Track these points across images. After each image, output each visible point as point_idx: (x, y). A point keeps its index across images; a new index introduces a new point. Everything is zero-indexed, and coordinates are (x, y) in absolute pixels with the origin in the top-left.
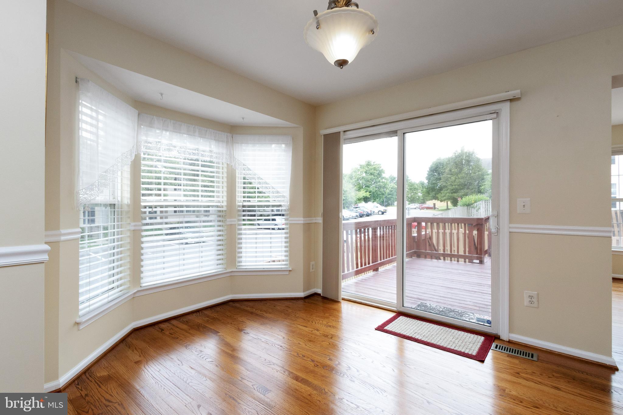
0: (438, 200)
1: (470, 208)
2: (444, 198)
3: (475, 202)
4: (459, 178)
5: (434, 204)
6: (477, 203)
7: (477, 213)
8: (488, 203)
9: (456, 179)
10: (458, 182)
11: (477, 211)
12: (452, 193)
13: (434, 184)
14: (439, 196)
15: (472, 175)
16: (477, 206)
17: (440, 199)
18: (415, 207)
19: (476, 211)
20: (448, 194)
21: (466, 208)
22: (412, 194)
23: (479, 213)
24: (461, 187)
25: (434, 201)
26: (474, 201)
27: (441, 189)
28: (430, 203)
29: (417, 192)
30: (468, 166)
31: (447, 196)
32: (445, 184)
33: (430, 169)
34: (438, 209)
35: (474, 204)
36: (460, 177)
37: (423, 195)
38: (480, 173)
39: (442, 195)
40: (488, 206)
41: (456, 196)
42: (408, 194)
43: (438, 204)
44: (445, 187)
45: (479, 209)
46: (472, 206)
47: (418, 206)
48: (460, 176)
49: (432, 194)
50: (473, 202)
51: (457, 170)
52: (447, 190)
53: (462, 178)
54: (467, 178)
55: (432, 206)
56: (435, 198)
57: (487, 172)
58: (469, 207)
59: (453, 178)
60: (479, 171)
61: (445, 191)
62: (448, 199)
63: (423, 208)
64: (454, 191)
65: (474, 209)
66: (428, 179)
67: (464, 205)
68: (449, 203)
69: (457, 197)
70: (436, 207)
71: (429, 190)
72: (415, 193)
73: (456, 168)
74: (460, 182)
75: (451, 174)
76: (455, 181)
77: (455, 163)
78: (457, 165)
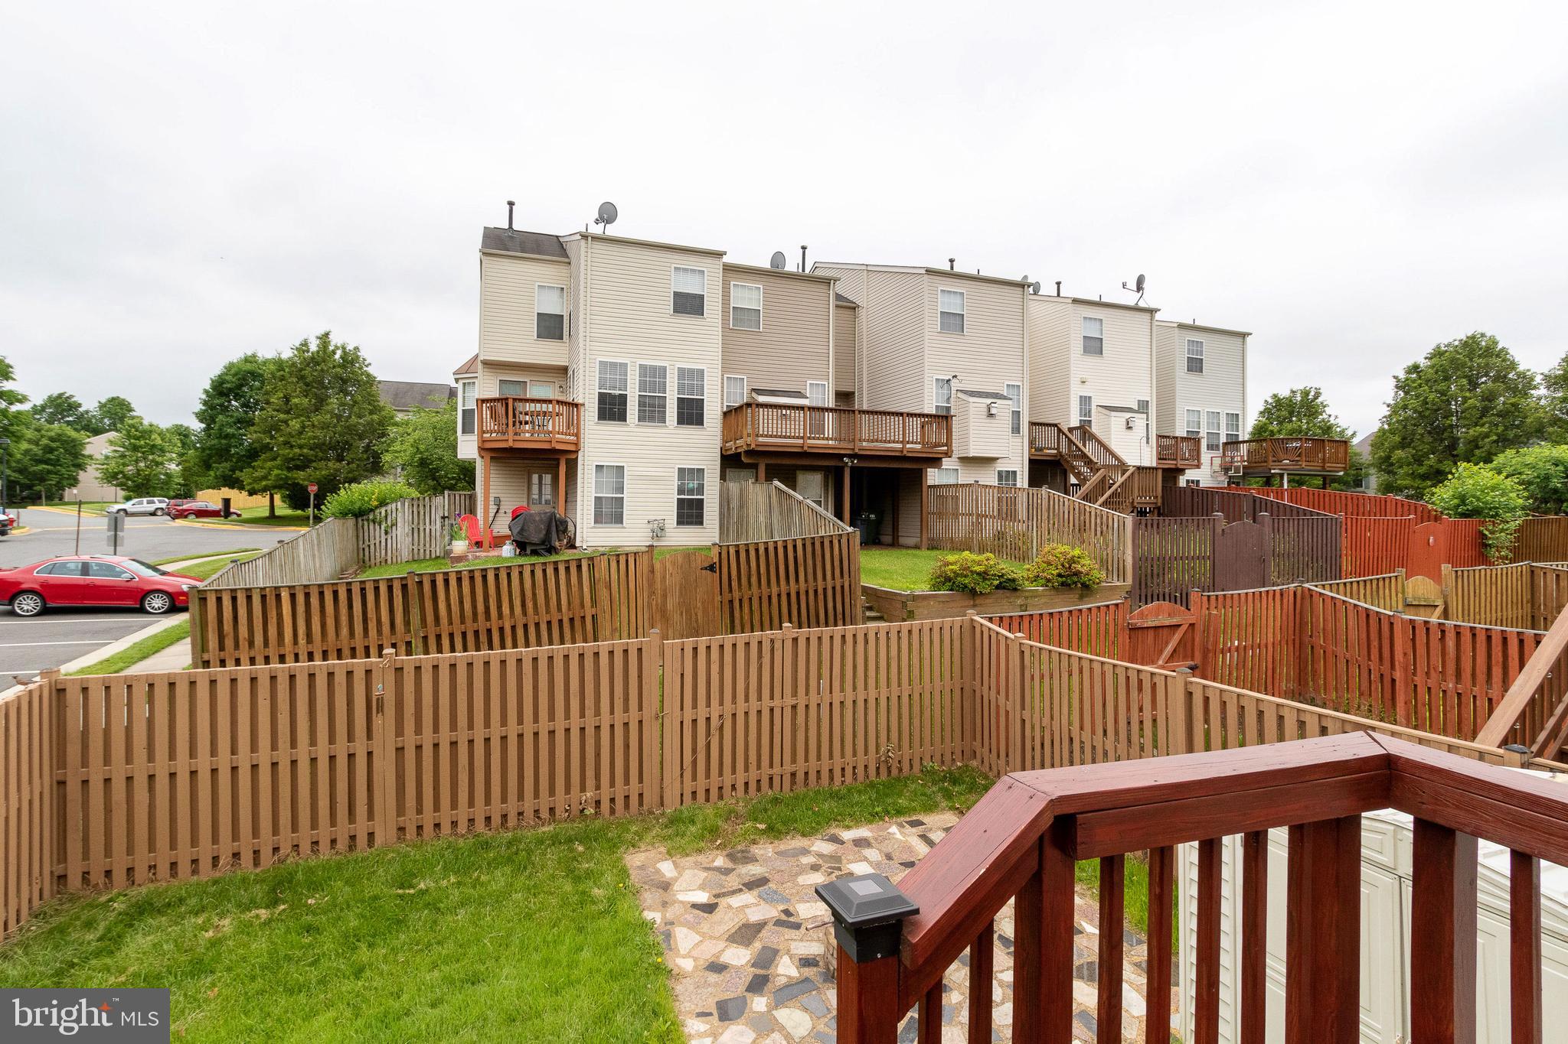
0: (241, 488)
1: (366, 523)
2: (264, 483)
3: (383, 503)
4: (313, 426)
5: (227, 502)
6: (389, 508)
7: (386, 539)
8: (421, 508)
9: (304, 427)
10: (309, 438)
11: (386, 533)
12: (289, 469)
13: (227, 436)
14: (244, 475)
15: (354, 420)
16: (386, 517)
17: (247, 488)
18: (151, 508)
19: (383, 532)
20: (276, 472)
21: (351, 522)
22: (142, 465)
23: (394, 538)
24: (320, 454)
25: (226, 493)
26: (378, 499)
27: (253, 454)
28: (209, 498)
29: (159, 459)
30: (342, 395)
31: (272, 477)
32: (268, 440)
33: (214, 387)
34: (239, 515)
35: (378, 511)
36: (316, 423)
37: (185, 470)
38: (375, 417)
39: (258, 474)
40: (422, 517)
41: (304, 480)
42: (125, 465)
43: (240, 500)
44: (267, 448)
45: (394, 528)
46: (371, 517)
47: (163, 506)
48: (316, 419)
49: (223, 467)
50: (376, 503)
51: (310, 401)
52: (274, 459)
53: (325, 426)
54: (339, 429)
55: (217, 505)
56: (233, 483)
57: (392, 418)
58: (360, 519)
59: (295, 425)
60: (371, 413)
61: (265, 461)
62: (275, 487)
63: (182, 514)
64: (298, 463)
65: (377, 527)
66: (208, 415)
67: (344, 514)
68: (277, 498)
69: (306, 483)
70: (232, 510)
71: (210, 456)
72: (155, 461)
73: (306, 396)
74: (315, 438)
75: (288, 412)
76: (301, 433)
77: (302, 378)
78: (307, 385)
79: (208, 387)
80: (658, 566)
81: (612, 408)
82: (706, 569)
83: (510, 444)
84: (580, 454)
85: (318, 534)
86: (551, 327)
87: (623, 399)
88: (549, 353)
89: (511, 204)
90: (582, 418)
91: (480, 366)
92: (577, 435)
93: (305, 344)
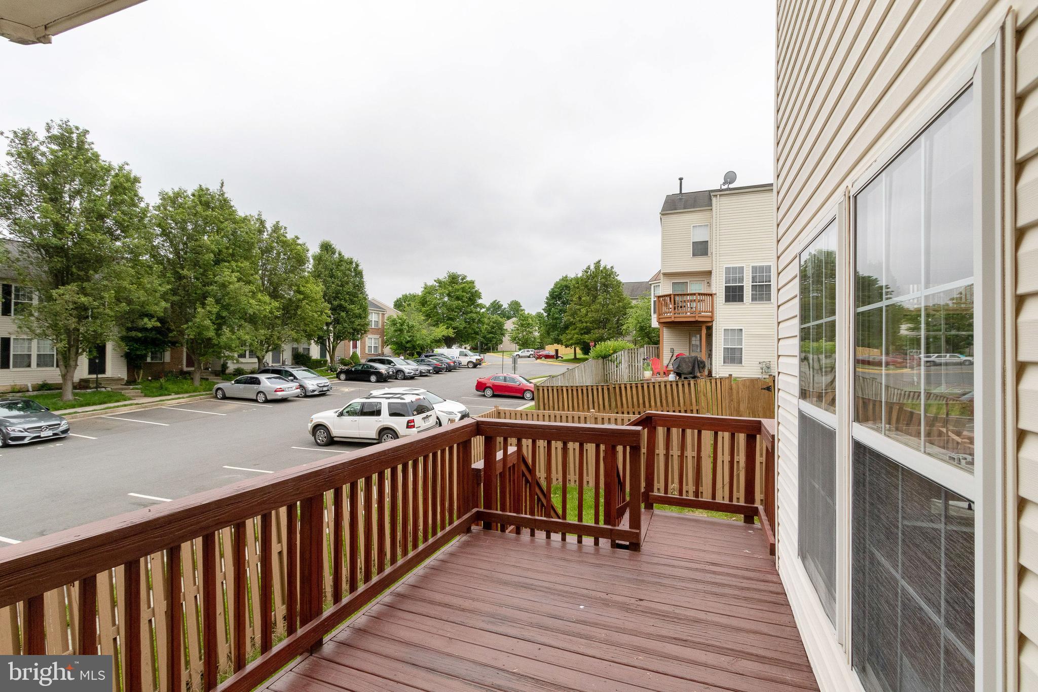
0: (562, 344)
1: (608, 362)
2: (571, 342)
3: (615, 352)
4: (592, 311)
5: (557, 351)
6: (618, 354)
7: (617, 371)
8: (633, 354)
9: (587, 312)
10: (590, 318)
11: (617, 367)
12: (582, 334)
13: (556, 319)
14: (563, 337)
15: (611, 306)
16: (617, 359)
17: (564, 344)
18: (528, 354)
19: (615, 366)
20: (576, 336)
21: (601, 361)
22: (525, 333)
23: (620, 369)
24: (595, 326)
25: (556, 346)
26: (613, 350)
27: (566, 327)
28: (550, 349)
29: (531, 330)
30: (605, 294)
31: (574, 339)
32: (572, 320)
33: (550, 295)
34: (562, 358)
35: (613, 356)
37: (541, 335)
38: (621, 304)
39: (568, 337)
40: (633, 359)
41: (588, 339)
42: (519, 333)
43: (562, 350)
44: (572, 324)
45: (620, 363)
46: (610, 358)
47: (533, 353)
48: (593, 307)
49: (554, 335)
50: (612, 352)
51: (590, 298)
52: (575, 329)
53: (597, 311)
54: (603, 312)
55: (553, 353)
56: (558, 341)
57: (630, 304)
58: (605, 360)
59: (584, 311)
60: (619, 302)
61: (571, 330)
62: (575, 344)
63: (539, 357)
64: (585, 331)
65: (613, 364)
66: (548, 310)
67: (598, 357)
68: (578, 349)
69: (589, 341)
70: (559, 355)
71: (549, 329)
72: (529, 331)
73: (588, 296)
74: (593, 317)
75: (581, 305)
76: (587, 315)
77: (587, 286)
78: (589, 290)
79: (548, 295)
80: (734, 386)
81: (734, 294)
82: (764, 389)
83: (673, 319)
84: (714, 323)
85: (585, 367)
86: (701, 249)
87: (741, 288)
88: (699, 264)
89: (681, 179)
90: (715, 302)
91: (662, 276)
92: (712, 312)
93: (589, 268)
